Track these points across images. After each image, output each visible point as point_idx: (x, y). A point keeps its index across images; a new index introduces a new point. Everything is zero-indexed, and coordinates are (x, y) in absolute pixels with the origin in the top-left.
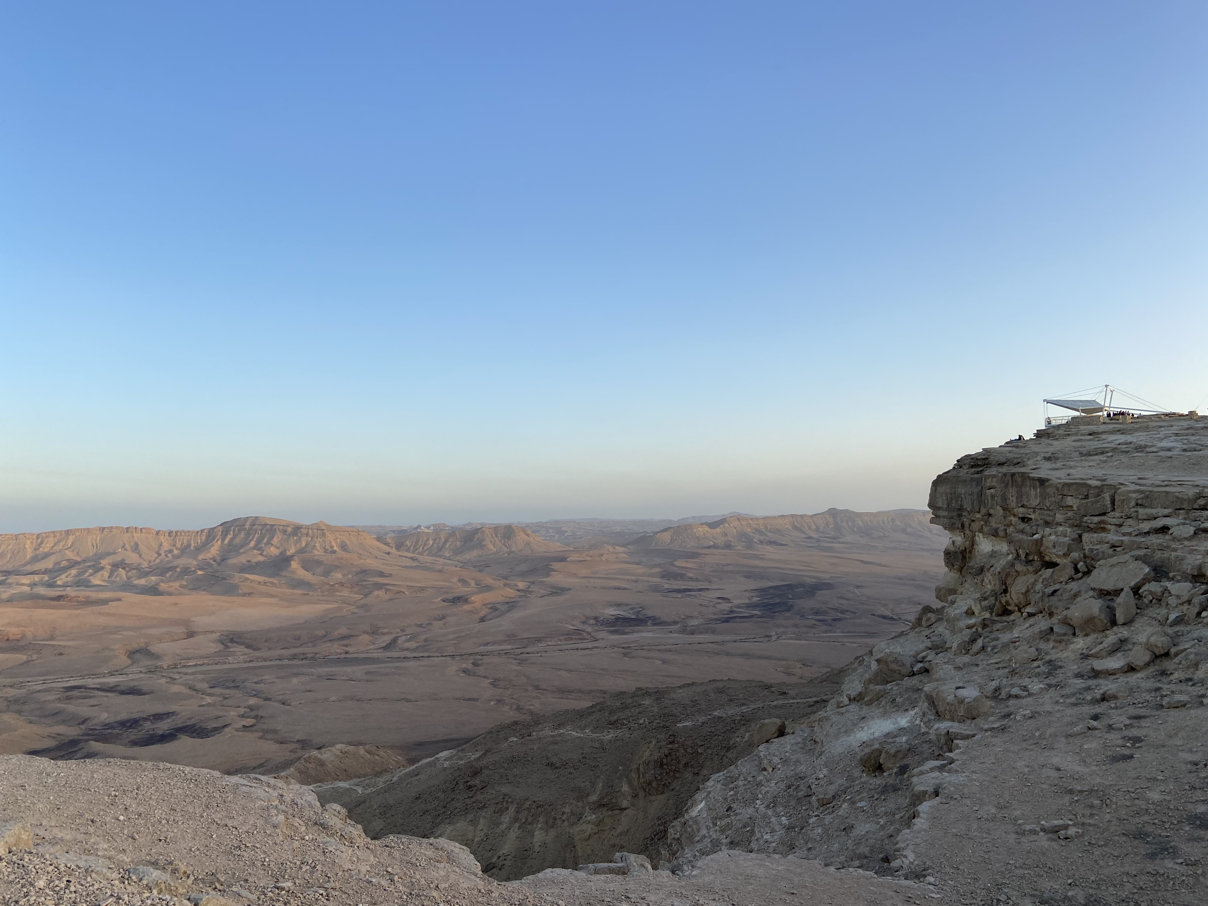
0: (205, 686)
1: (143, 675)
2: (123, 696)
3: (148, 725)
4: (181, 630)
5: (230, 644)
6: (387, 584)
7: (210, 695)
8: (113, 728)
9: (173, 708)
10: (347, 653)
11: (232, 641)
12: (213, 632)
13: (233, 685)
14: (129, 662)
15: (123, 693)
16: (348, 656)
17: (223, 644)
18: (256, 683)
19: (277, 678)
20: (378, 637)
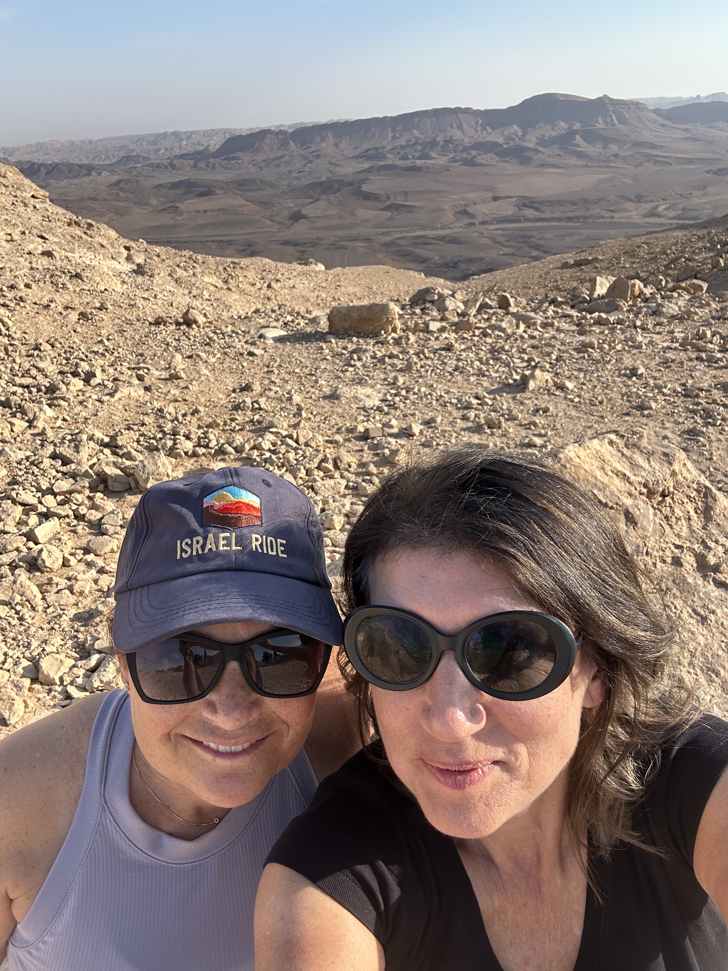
0: (502, 239)
1: (462, 230)
2: (449, 245)
3: (463, 266)
4: (489, 195)
5: (523, 208)
6: (656, 156)
7: (507, 246)
8: (441, 267)
9: (481, 255)
10: (612, 218)
11: (524, 205)
12: (512, 197)
13: (522, 240)
14: (454, 219)
15: (449, 242)
16: (613, 220)
17: (518, 207)
18: (539, 239)
19: (555, 236)
20: (641, 204)
